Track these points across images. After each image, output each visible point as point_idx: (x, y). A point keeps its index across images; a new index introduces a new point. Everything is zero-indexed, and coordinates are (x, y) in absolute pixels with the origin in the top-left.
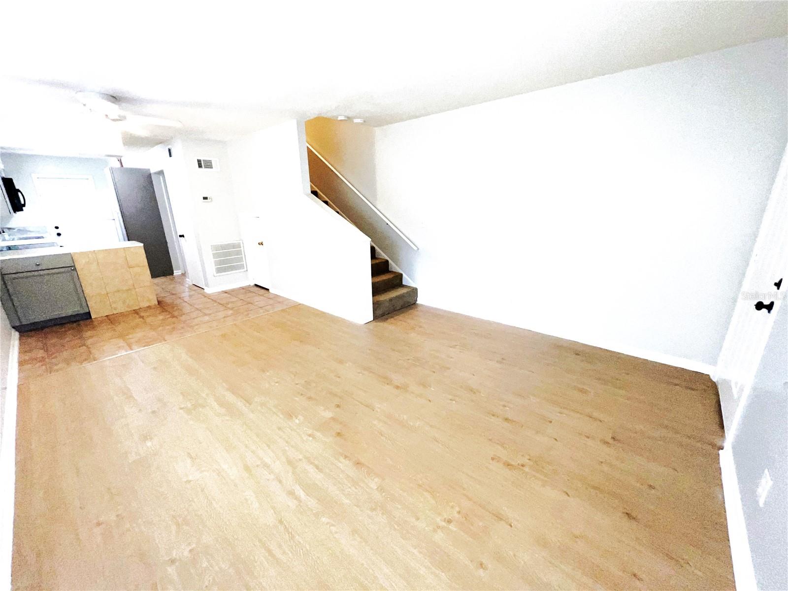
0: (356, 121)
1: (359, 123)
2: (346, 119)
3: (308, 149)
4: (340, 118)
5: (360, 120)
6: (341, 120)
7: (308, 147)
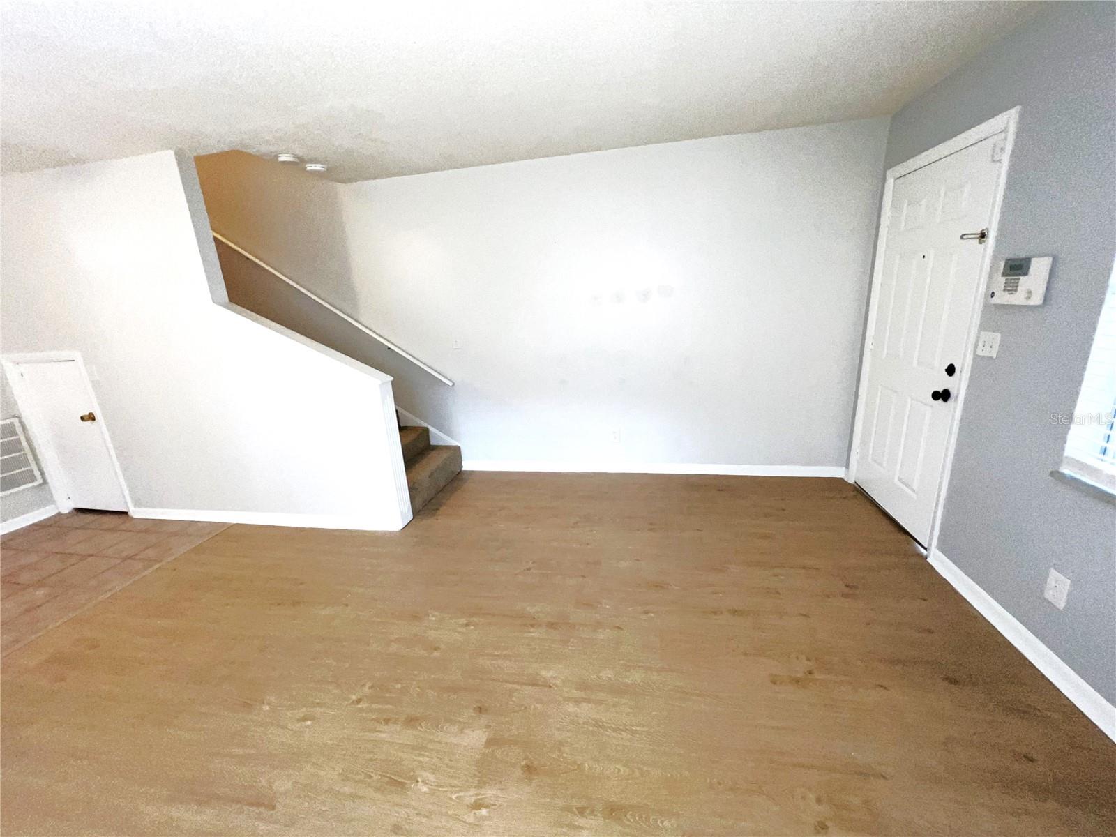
0: (312, 167)
1: (319, 171)
2: (296, 160)
3: (217, 247)
4: (283, 158)
5: (320, 165)
6: (284, 162)
7: (215, 239)
